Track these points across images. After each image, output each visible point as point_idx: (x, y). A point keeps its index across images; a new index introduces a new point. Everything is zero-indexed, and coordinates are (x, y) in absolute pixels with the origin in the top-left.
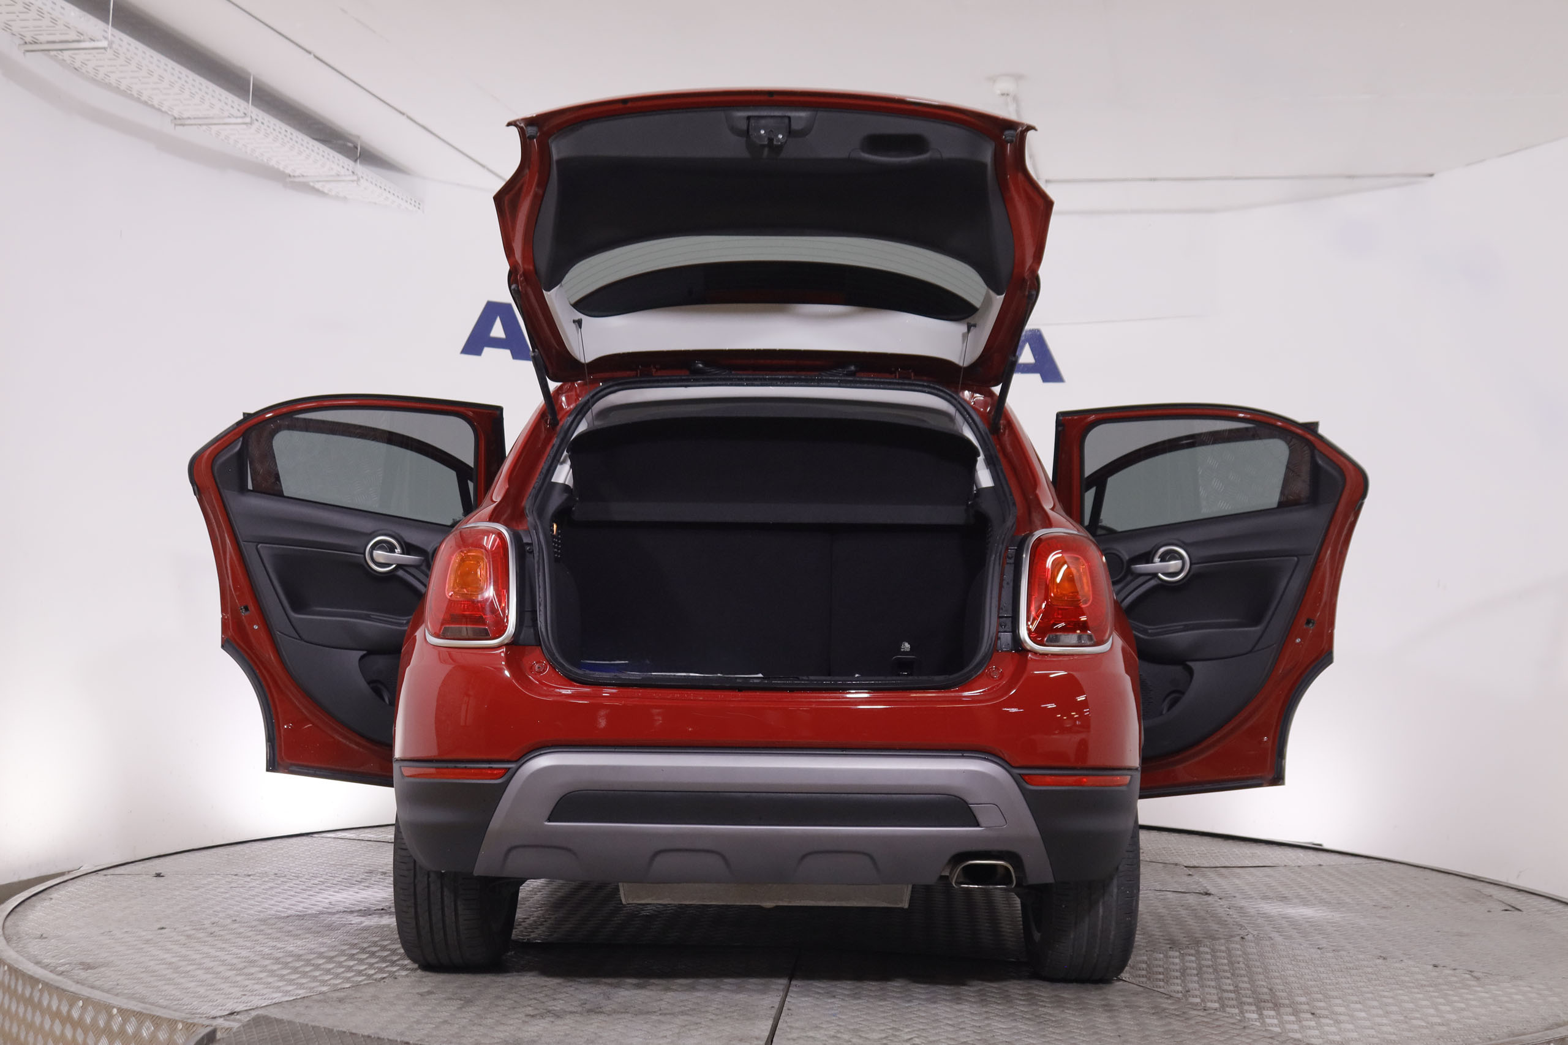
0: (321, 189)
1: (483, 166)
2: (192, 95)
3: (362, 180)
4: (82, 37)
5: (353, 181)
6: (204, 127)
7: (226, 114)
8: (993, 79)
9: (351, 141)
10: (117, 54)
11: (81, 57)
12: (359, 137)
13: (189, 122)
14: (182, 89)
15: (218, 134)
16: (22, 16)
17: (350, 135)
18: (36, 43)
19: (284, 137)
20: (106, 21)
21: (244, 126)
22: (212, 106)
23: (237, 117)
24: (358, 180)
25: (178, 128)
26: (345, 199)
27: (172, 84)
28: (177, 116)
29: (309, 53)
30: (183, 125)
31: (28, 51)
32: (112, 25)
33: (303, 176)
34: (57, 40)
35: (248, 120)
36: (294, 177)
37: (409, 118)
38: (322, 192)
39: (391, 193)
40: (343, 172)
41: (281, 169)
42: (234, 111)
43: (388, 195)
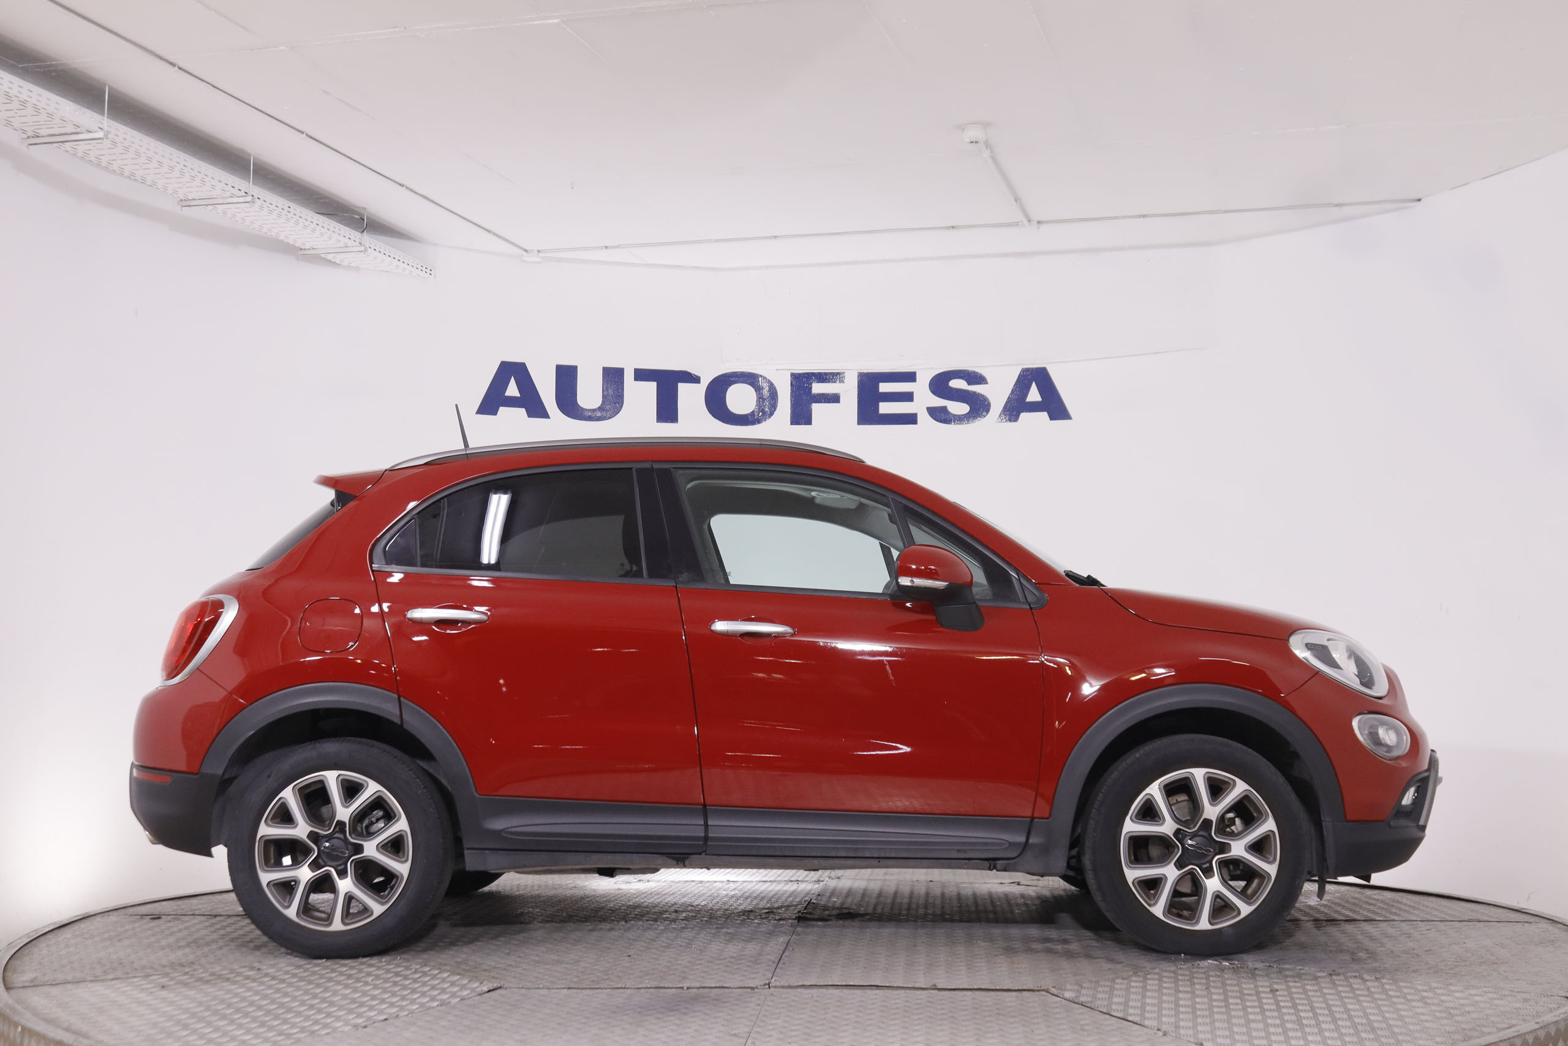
0: (333, 260)
1: (489, 231)
2: (193, 178)
3: (369, 250)
4: (79, 129)
5: (362, 251)
6: (210, 207)
7: (228, 194)
8: (962, 128)
9: (358, 214)
10: (114, 143)
11: (82, 147)
12: (365, 209)
13: (194, 203)
14: (182, 173)
15: (225, 213)
16: (21, 113)
17: (357, 207)
18: (38, 137)
19: (288, 213)
20: (102, 113)
21: (247, 205)
22: (215, 187)
23: (239, 197)
24: (366, 250)
25: (185, 209)
26: (357, 269)
27: (171, 169)
28: (183, 198)
30: (189, 206)
31: (31, 145)
32: (107, 117)
33: (313, 249)
34: (57, 133)
35: (249, 199)
36: (305, 249)
37: (407, 188)
38: (335, 263)
39: (401, 261)
40: (350, 243)
41: (291, 243)
42: (235, 191)
43: (398, 263)
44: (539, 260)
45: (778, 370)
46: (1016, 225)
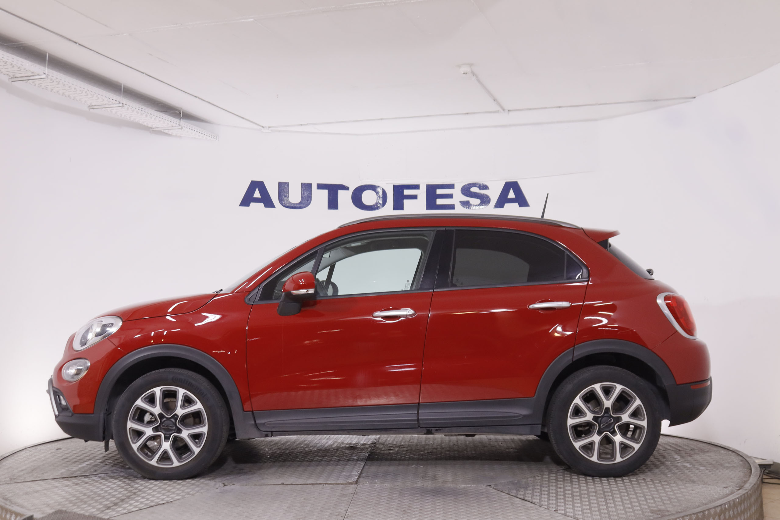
0: (168, 133)
1: (243, 118)
2: (92, 95)
3: (183, 128)
4: (33, 74)
6: (104, 109)
7: (110, 103)
8: (459, 66)
9: (178, 111)
10: (52, 80)
11: (38, 82)
12: (181, 108)
13: (95, 107)
14: (87, 93)
15: (111, 111)
16: (5, 67)
17: (177, 107)
19: (141, 111)
20: (45, 66)
21: (120, 108)
22: (103, 100)
23: (116, 104)
25: (91, 110)
26: (180, 137)
27: (81, 91)
28: (90, 105)
29: (144, 73)
30: (93, 109)
31: (13, 81)
32: (48, 68)
33: (157, 128)
34: (25, 76)
36: (153, 128)
37: (199, 98)
39: (201, 133)
40: (174, 125)
41: (146, 125)
42: (114, 101)
43: (199, 134)
44: (270, 131)
45: (387, 183)
46: (497, 112)
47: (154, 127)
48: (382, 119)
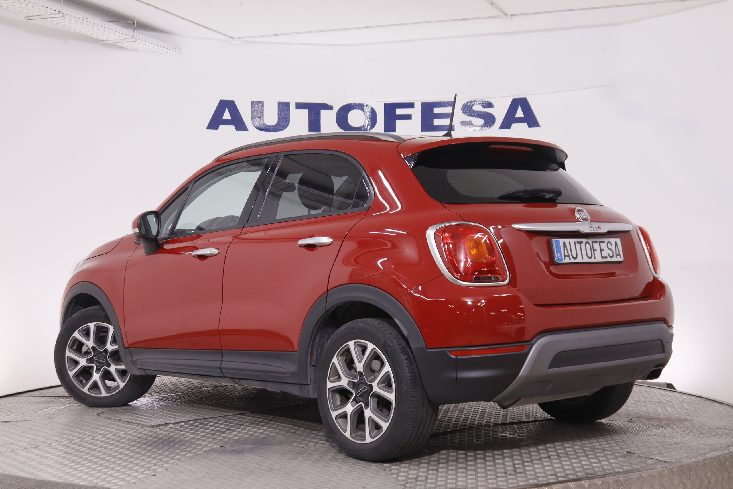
0: (122, 46)
3: (138, 40)
5: (134, 41)
6: (43, 20)
9: (132, 20)
12: (135, 18)
13: (33, 18)
15: (52, 23)
17: (130, 16)
21: (61, 18)
23: (56, 14)
24: (136, 40)
25: (28, 21)
26: (136, 50)
28: (27, 16)
30: (31, 20)
33: (108, 40)
35: (61, 15)
36: (104, 41)
37: (153, 6)
38: (123, 48)
39: (159, 45)
40: (127, 37)
41: (95, 37)
42: (53, 11)
43: (158, 47)
44: (239, 43)
45: (377, 101)
46: (499, 17)
47: (104, 39)
48: (367, 27)
